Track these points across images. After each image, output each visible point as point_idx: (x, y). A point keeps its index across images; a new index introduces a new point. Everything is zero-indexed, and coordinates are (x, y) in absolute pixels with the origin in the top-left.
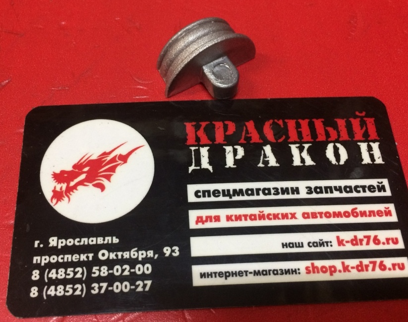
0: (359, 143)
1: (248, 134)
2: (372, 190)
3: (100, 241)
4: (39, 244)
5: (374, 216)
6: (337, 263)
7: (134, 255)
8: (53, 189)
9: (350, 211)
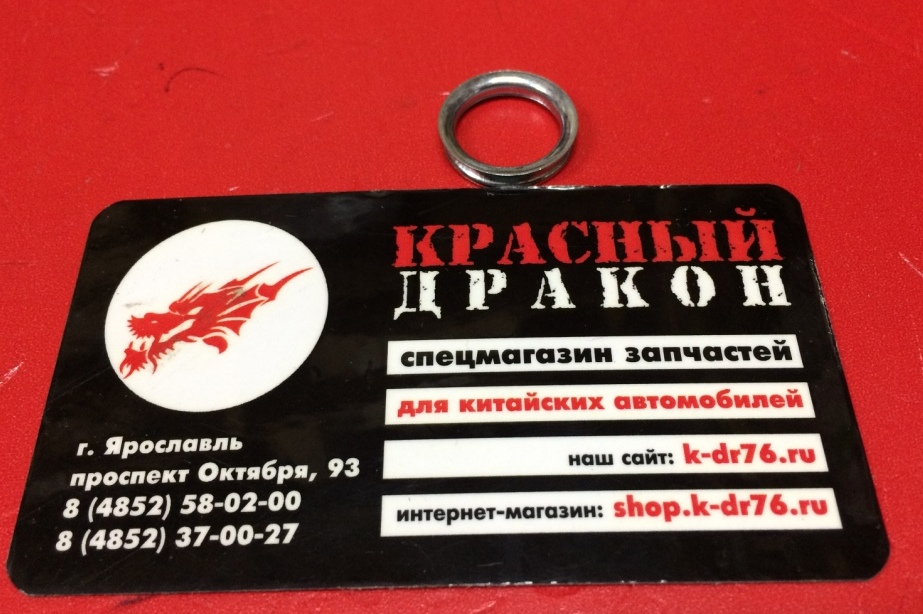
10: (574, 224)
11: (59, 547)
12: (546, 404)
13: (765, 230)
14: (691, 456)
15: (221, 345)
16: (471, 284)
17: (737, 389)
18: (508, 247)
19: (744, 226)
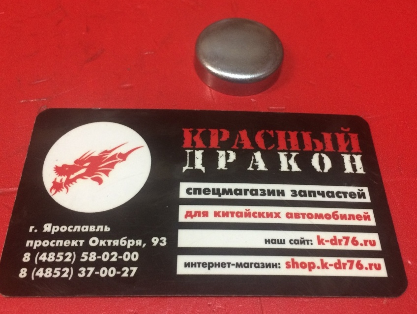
0: (342, 155)
1: (241, 141)
2: (353, 196)
3: (92, 229)
4: (33, 229)
5: (354, 219)
6: (317, 260)
7: (123, 243)
8: (53, 180)
9: (331, 214)
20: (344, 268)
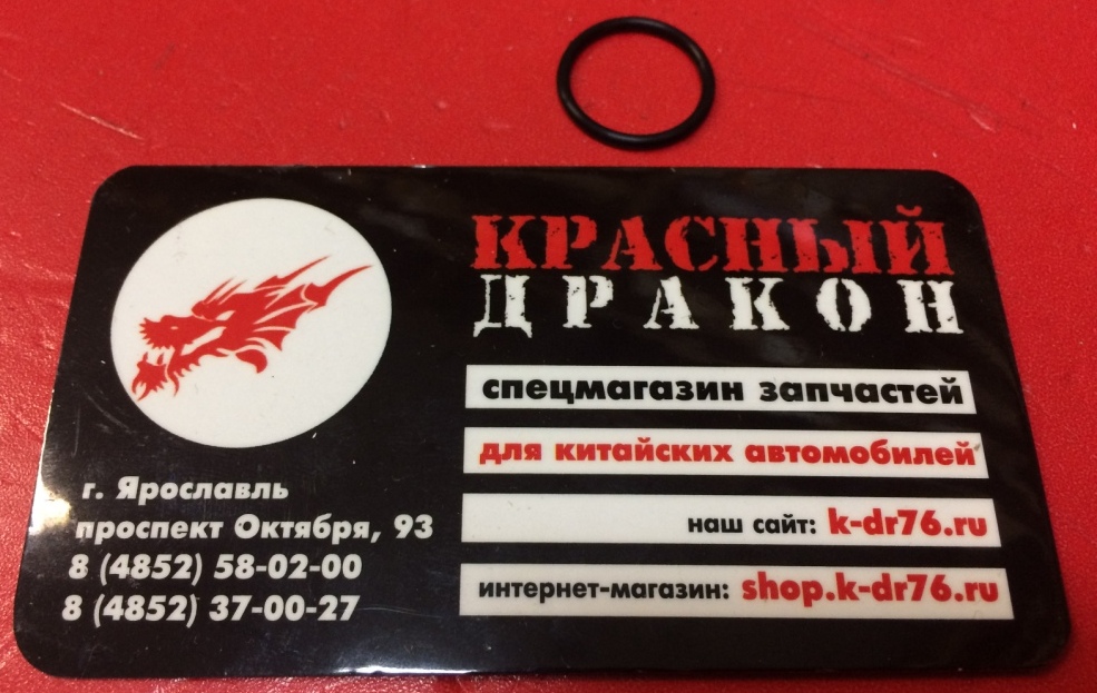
10: (697, 219)
11: (66, 615)
12: (661, 453)
13: (933, 234)
14: (837, 524)
15: (259, 361)
16: (570, 294)
17: (897, 440)
18: (616, 247)
19: (908, 228)
20: (900, 597)
